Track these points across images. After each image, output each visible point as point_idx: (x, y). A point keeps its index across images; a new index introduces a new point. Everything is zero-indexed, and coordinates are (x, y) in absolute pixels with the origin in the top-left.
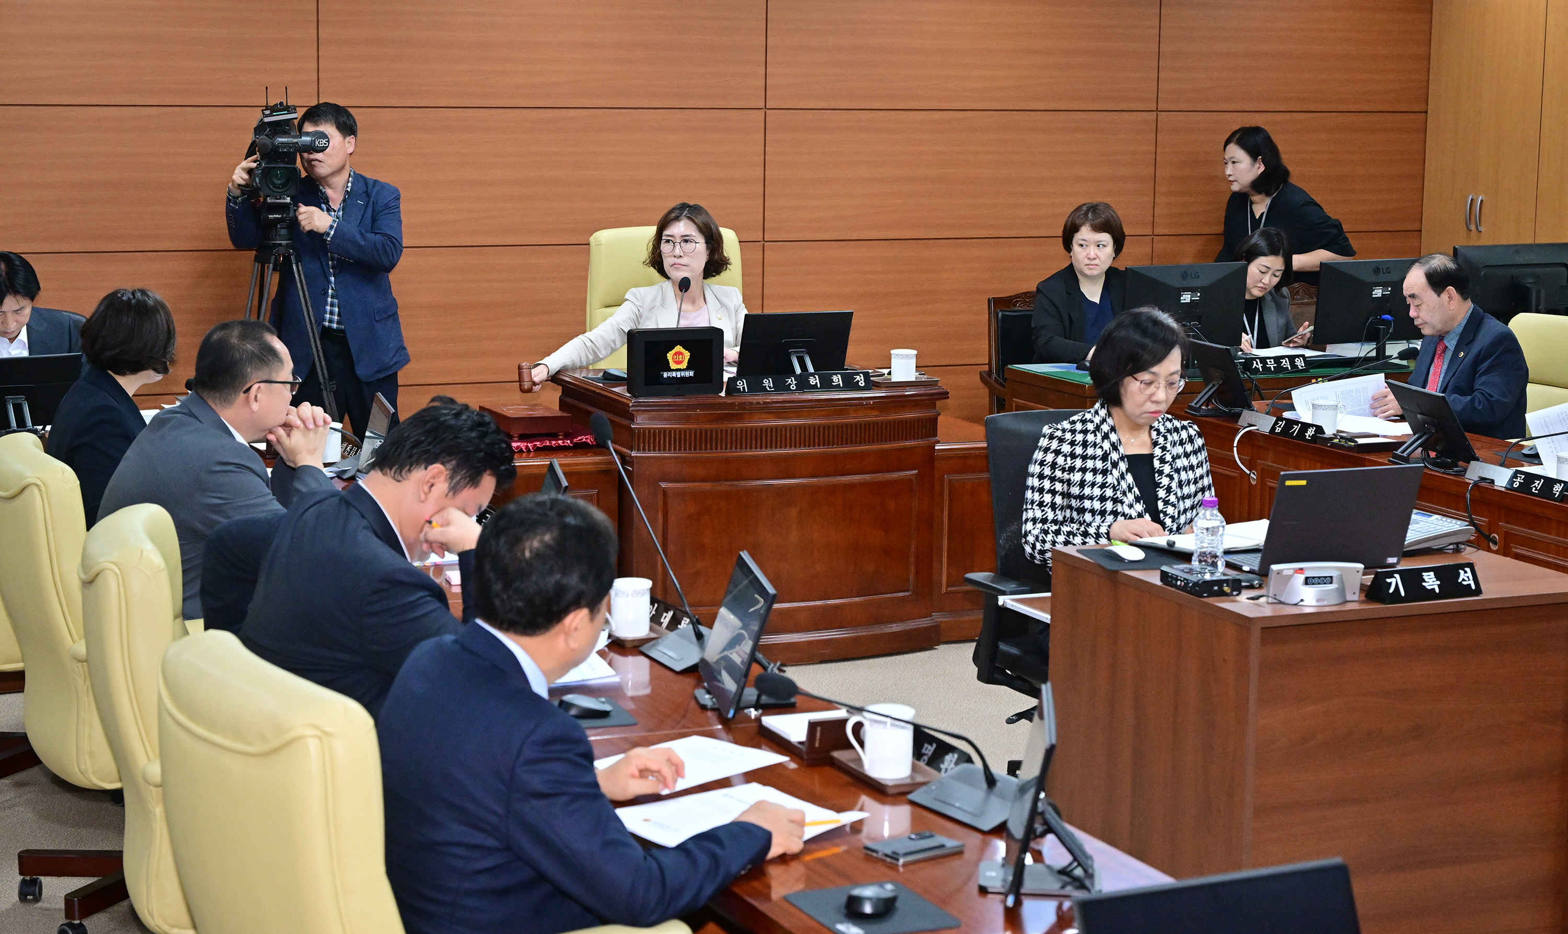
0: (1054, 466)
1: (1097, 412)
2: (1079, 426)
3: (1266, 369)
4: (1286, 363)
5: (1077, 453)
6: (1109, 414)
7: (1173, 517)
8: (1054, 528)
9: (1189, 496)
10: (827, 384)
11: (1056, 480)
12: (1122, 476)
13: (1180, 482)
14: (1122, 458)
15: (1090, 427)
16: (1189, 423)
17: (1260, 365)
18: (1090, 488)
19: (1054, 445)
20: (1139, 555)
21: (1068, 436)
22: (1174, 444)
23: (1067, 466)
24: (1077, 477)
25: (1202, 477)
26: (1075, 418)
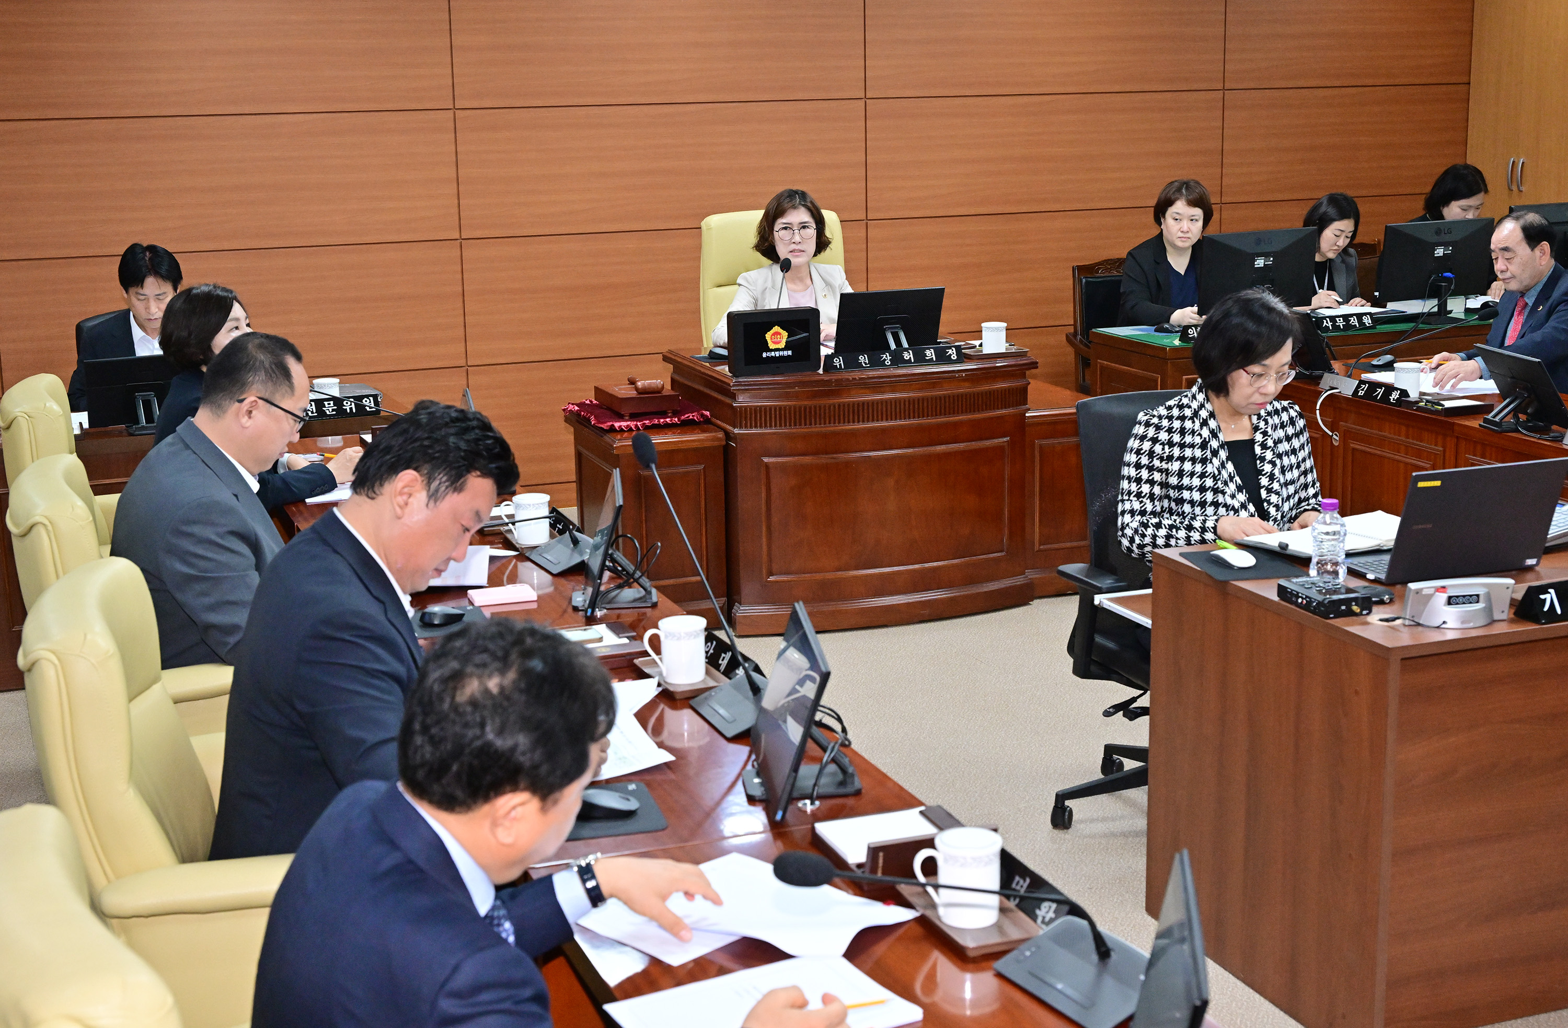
0: (1151, 454)
1: (1194, 397)
2: (1176, 412)
3: (1336, 327)
4: (1354, 321)
5: (1175, 441)
6: (1208, 399)
8: (1155, 520)
9: (1292, 482)
10: (920, 359)
11: (1154, 470)
12: (1223, 465)
13: (1282, 467)
14: (1222, 445)
15: (1188, 412)
16: (1289, 403)
17: (1330, 324)
18: (1189, 478)
19: (1151, 432)
21: (1165, 423)
22: (1275, 428)
23: (1165, 455)
24: (1176, 466)
25: (1304, 460)
26: (1171, 403)
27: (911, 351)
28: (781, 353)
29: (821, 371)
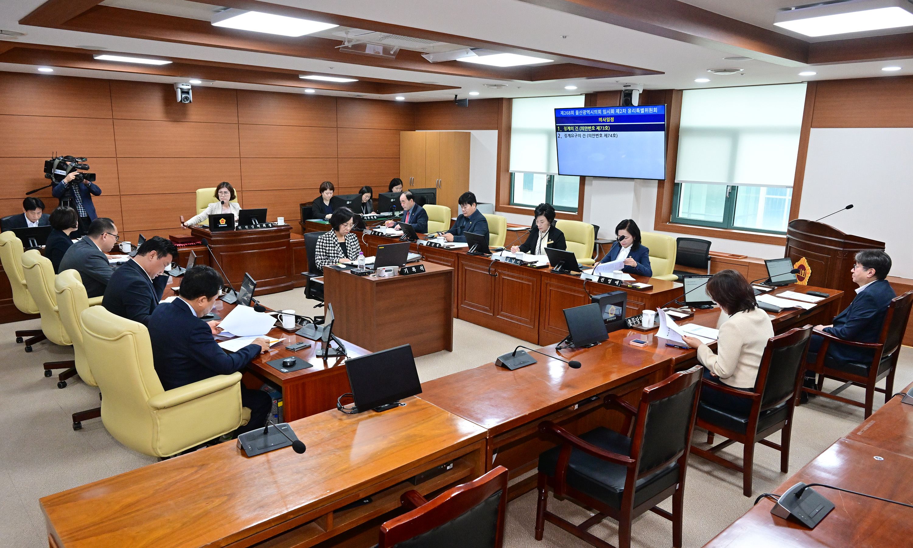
0: (322, 246)
1: (331, 232)
2: (327, 236)
3: (368, 219)
4: (372, 217)
5: (327, 243)
6: (335, 233)
7: (351, 257)
8: (324, 261)
9: (355, 252)
10: (262, 227)
11: (323, 249)
12: (339, 248)
13: (352, 248)
14: (338, 243)
15: (330, 236)
16: (354, 234)
18: (331, 251)
19: (322, 241)
20: (344, 266)
21: (325, 238)
22: (350, 239)
23: (325, 246)
24: (328, 248)
25: (357, 247)
26: (326, 234)
27: (259, 225)
29: (235, 230)
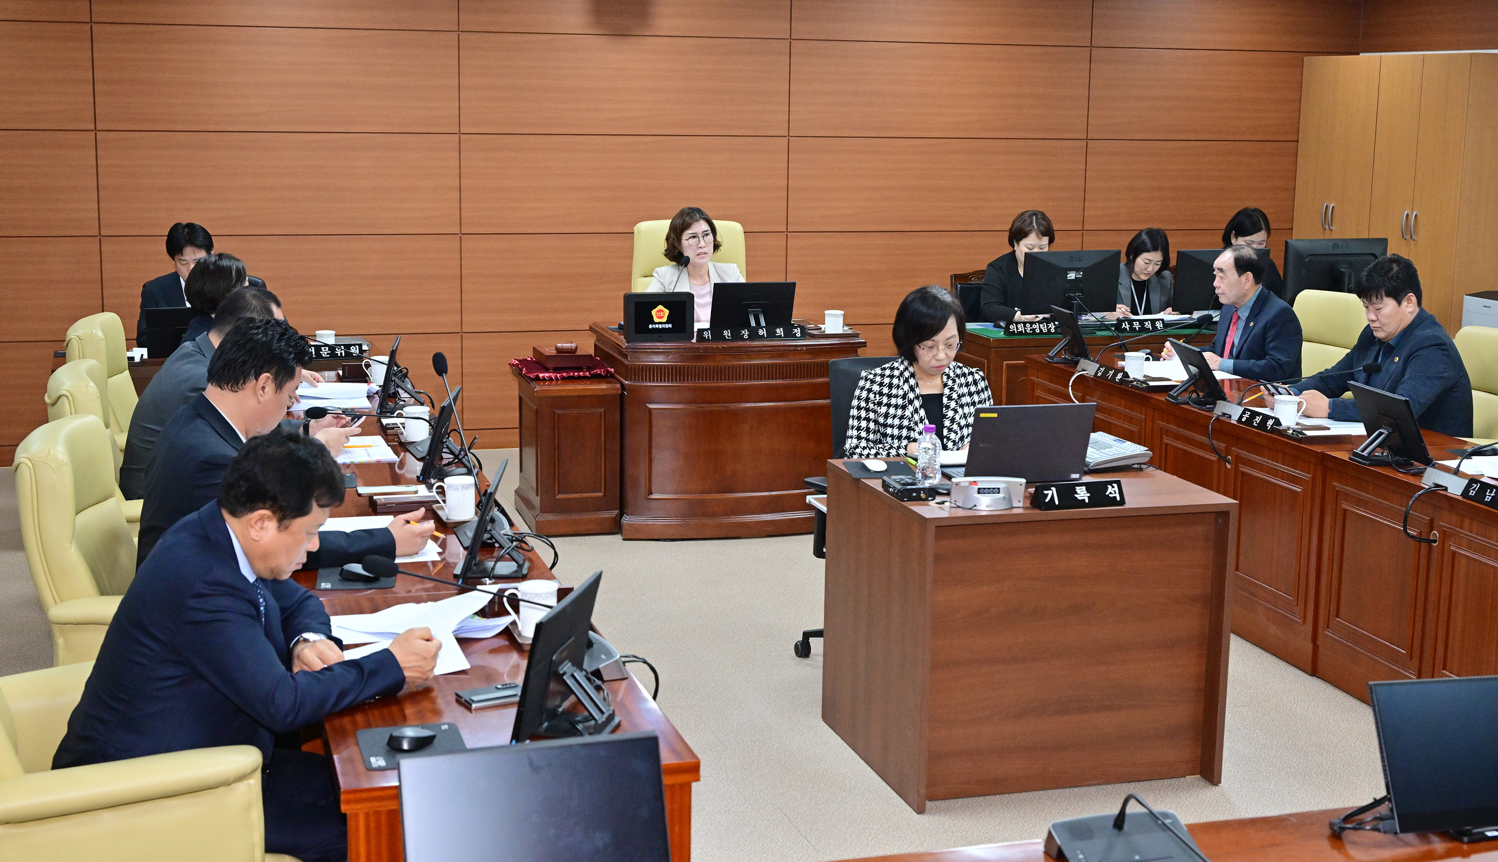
0: (867, 400)
1: (902, 362)
2: (888, 372)
3: (1132, 329)
4: (1148, 325)
5: (884, 392)
6: (910, 365)
10: (771, 335)
11: (870, 411)
12: (916, 411)
14: (917, 397)
15: (896, 373)
16: (977, 370)
17: (1128, 326)
18: (892, 419)
19: (868, 385)
20: (882, 467)
21: (878, 379)
22: (961, 386)
23: (876, 401)
24: (883, 410)
26: (886, 366)
27: (764, 329)
28: (664, 326)
29: (694, 341)
